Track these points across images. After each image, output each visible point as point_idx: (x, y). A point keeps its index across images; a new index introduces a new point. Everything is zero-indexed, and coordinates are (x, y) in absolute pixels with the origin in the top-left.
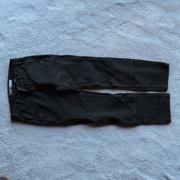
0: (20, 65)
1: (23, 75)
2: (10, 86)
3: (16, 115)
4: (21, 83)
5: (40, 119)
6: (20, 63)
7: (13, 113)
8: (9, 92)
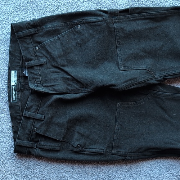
0: (32, 36)
1: (41, 57)
2: (12, 84)
3: (26, 143)
4: (36, 75)
5: (75, 150)
6: (32, 30)
7: (18, 139)
8: (10, 96)
